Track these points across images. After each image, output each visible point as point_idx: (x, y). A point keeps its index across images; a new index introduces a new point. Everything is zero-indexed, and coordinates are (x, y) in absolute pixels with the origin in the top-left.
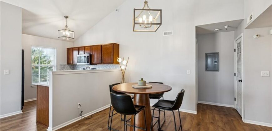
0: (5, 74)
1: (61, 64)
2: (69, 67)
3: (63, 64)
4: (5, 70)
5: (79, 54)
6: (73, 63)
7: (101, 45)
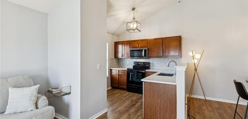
0: (98, 69)
1: (111, 58)
2: (115, 60)
3: (112, 58)
4: (98, 65)
5: (131, 47)
6: (122, 57)
7: (162, 38)
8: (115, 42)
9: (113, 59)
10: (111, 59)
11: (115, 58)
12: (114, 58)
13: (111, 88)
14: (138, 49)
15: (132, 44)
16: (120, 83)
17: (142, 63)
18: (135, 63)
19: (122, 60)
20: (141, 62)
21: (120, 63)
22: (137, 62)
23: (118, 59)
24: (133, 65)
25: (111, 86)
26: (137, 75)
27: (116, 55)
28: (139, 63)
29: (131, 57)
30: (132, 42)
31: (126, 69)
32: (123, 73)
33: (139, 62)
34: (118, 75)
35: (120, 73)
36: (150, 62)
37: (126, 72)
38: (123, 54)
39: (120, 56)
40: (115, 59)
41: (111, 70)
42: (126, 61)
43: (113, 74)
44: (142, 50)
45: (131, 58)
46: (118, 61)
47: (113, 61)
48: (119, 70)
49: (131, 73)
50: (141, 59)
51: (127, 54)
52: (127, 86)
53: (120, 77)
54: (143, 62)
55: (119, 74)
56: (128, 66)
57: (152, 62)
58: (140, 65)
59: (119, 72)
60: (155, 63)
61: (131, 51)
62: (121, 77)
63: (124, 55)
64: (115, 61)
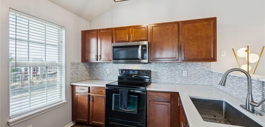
1: (73, 62)
2: (84, 67)
3: (76, 62)
5: (114, 42)
6: (97, 60)
7: (178, 23)
8: (82, 31)
9: (78, 64)
10: (73, 64)
11: (82, 61)
12: (80, 61)
13: (73, 125)
14: (129, 44)
15: (116, 34)
16: (91, 113)
17: (136, 72)
18: (122, 71)
19: (97, 66)
20: (134, 71)
21: (94, 71)
22: (126, 70)
23: (90, 65)
24: (119, 75)
25: (73, 120)
26: (129, 98)
27: (85, 57)
28: (131, 73)
29: (113, 59)
30: (117, 32)
31: (105, 86)
32: (98, 93)
33: (129, 70)
34: (87, 98)
35: (91, 94)
36: (152, 70)
37: (104, 91)
38: (99, 54)
39: (93, 58)
40: (82, 64)
41: (73, 87)
42: (104, 67)
43: (77, 94)
44: (138, 46)
45: (114, 63)
46: (90, 68)
47: (77, 68)
48: (89, 88)
49: (113, 94)
50: (134, 65)
51: (107, 55)
52: (107, 121)
53: (91, 102)
54: (139, 71)
55: (89, 96)
56: (109, 78)
57: (154, 70)
58: (132, 75)
59: (89, 92)
60: (159, 71)
61: (114, 47)
62: (93, 101)
63: (101, 56)
64: (82, 68)
